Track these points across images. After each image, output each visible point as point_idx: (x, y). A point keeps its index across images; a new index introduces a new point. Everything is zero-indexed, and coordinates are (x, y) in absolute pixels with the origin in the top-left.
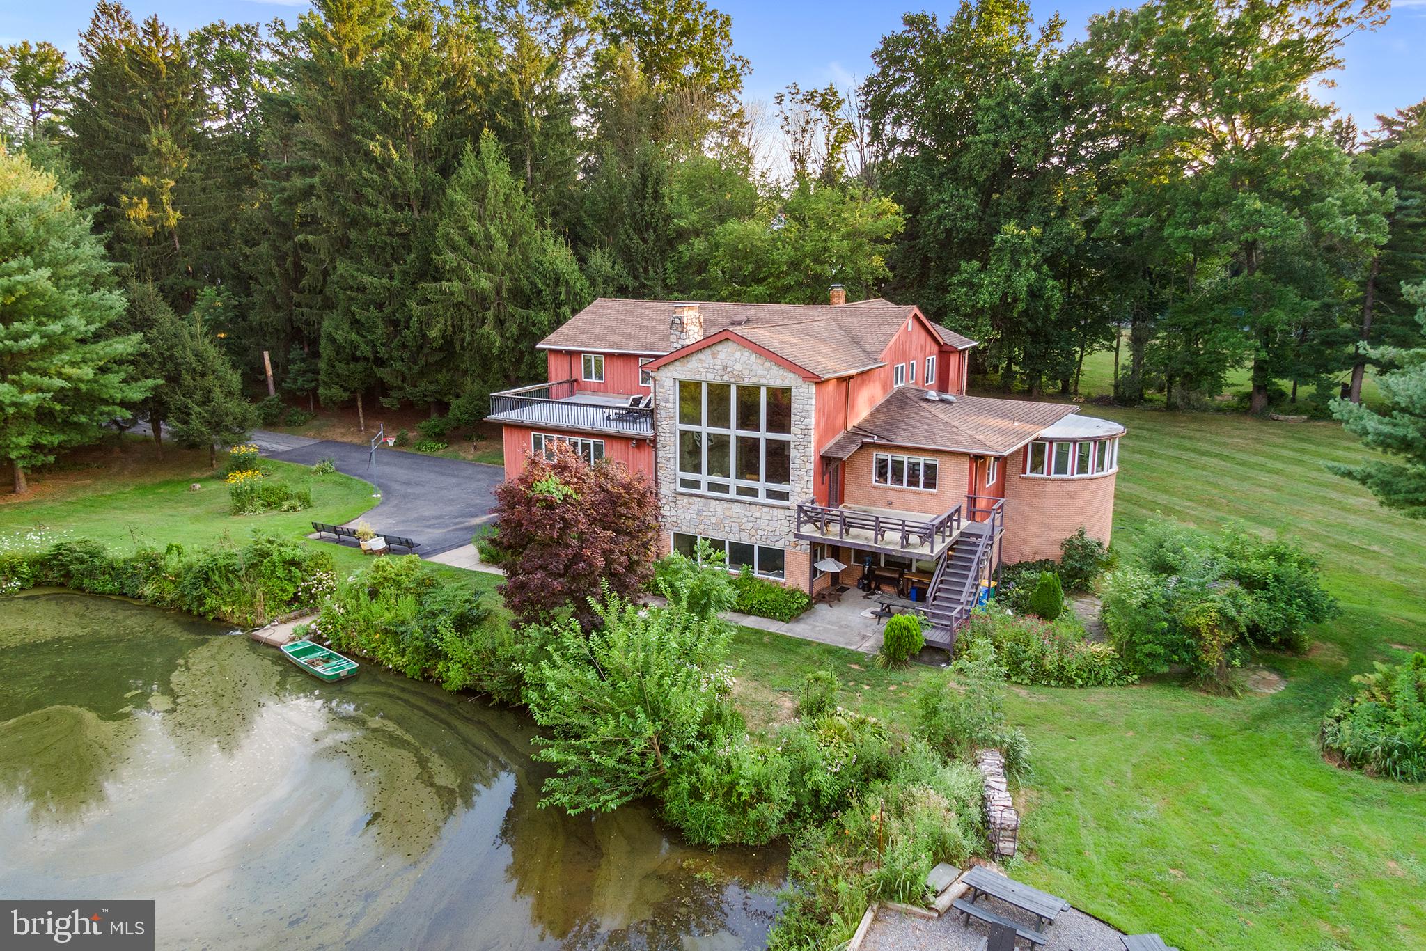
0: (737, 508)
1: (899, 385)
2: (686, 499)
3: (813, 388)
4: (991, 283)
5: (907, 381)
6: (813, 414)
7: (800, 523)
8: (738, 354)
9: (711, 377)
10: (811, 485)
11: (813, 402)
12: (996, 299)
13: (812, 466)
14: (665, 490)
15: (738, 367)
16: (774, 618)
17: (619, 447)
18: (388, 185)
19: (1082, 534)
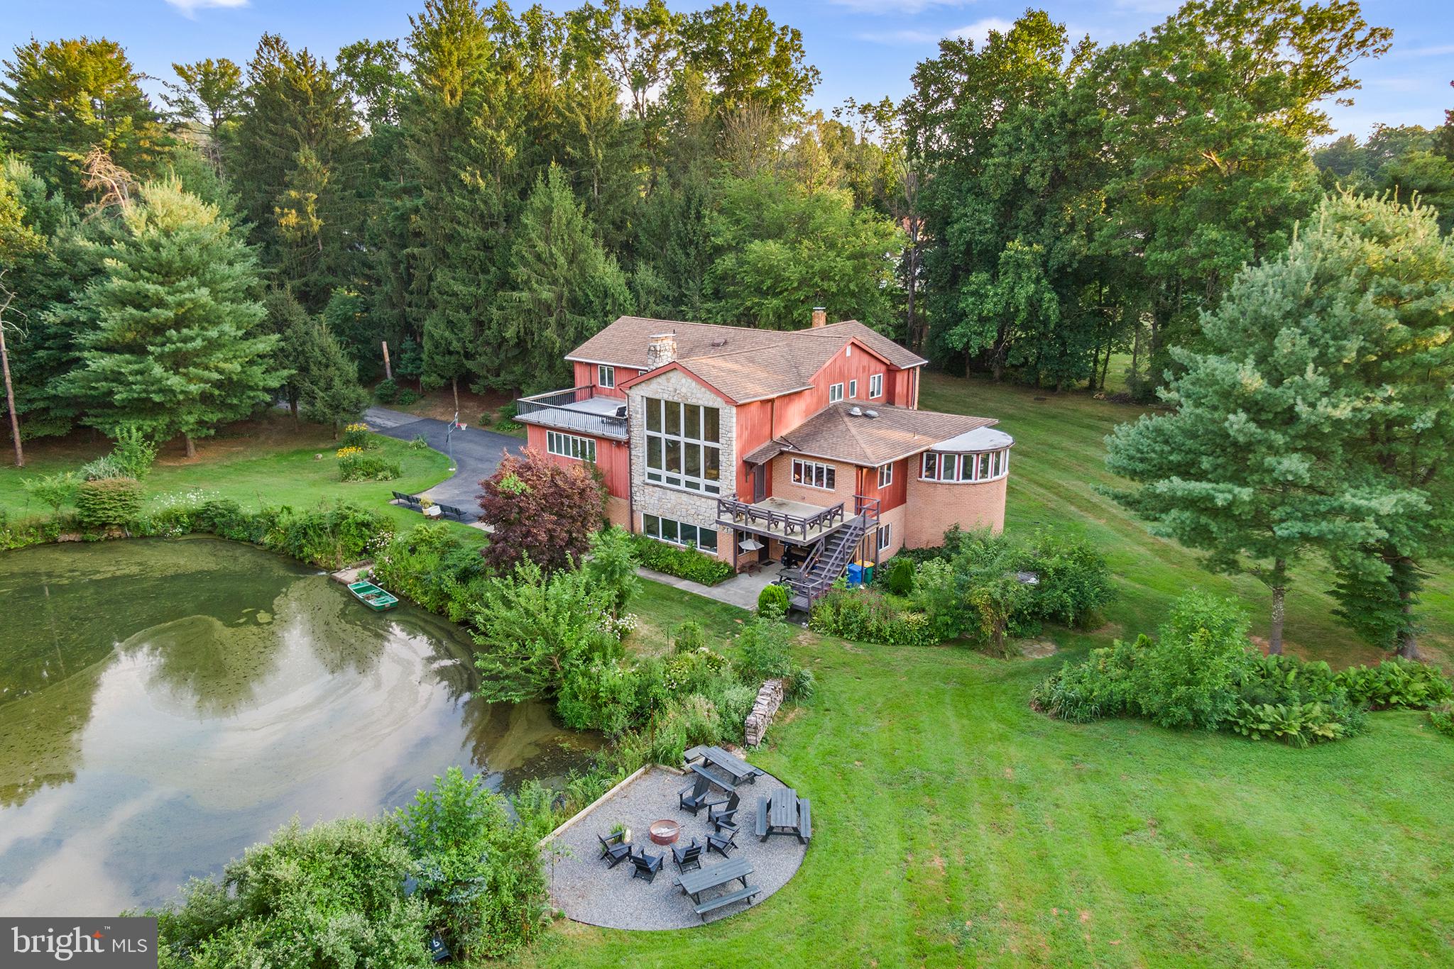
0: (684, 497)
1: (837, 400)
2: (651, 489)
3: (734, 410)
4: (996, 294)
5: (847, 396)
6: (734, 429)
7: (720, 512)
8: (684, 381)
9: (666, 397)
10: (734, 483)
11: (734, 420)
12: (999, 309)
13: (734, 469)
14: (637, 480)
15: (684, 390)
16: (701, 582)
17: (605, 445)
18: (476, 209)
19: (956, 528)
